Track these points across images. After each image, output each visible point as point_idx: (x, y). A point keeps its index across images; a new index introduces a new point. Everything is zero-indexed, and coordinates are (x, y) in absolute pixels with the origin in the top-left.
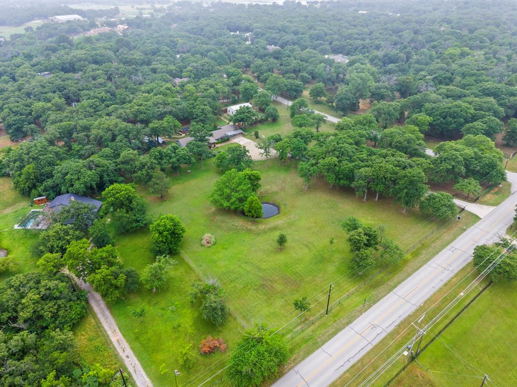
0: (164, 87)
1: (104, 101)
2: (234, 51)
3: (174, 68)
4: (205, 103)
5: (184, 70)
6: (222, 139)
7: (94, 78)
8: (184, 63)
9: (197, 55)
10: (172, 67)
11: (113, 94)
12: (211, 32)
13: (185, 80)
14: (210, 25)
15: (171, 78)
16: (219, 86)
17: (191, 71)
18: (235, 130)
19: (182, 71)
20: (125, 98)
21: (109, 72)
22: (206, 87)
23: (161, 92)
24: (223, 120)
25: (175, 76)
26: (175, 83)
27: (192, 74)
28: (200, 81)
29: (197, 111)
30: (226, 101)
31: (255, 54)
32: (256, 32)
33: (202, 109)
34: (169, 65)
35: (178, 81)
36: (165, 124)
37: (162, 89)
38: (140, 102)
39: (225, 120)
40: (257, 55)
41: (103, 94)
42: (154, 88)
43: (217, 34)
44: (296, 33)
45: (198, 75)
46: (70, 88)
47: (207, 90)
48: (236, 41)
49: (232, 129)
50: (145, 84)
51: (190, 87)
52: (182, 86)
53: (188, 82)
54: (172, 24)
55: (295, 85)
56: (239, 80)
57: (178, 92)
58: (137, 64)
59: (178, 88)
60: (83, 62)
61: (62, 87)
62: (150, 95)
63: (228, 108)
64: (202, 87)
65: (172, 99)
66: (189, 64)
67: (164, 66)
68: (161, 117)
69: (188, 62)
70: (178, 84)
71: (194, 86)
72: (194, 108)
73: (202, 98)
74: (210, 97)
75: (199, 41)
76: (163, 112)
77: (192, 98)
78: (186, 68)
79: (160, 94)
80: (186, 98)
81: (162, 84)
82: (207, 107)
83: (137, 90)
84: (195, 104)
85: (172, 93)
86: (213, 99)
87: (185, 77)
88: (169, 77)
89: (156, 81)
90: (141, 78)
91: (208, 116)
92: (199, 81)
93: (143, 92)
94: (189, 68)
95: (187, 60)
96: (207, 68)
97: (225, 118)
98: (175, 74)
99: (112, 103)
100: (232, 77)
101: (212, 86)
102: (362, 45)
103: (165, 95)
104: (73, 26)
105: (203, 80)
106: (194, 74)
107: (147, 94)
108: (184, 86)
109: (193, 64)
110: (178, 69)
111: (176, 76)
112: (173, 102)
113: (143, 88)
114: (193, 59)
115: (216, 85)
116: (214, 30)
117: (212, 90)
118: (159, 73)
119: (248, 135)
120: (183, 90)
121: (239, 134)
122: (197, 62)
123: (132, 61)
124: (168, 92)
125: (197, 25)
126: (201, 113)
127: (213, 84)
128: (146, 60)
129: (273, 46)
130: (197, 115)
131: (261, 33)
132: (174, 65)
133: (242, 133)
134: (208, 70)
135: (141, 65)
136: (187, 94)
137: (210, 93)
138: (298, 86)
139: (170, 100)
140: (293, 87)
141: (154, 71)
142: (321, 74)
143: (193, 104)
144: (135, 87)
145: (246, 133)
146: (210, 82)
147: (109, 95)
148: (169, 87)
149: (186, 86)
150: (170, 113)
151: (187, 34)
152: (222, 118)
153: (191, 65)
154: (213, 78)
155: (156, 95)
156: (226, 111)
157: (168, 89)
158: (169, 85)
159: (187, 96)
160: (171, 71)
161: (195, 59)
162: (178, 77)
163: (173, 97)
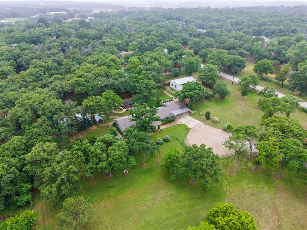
0: (109, 59)
1: (50, 69)
2: (171, 32)
3: (121, 43)
4: (150, 76)
5: (130, 44)
6: (167, 119)
7: (49, 49)
8: (130, 38)
9: (142, 33)
10: (119, 41)
11: (60, 64)
12: (152, 20)
13: (130, 53)
14: (151, 16)
15: (117, 50)
16: (163, 59)
17: (136, 45)
18: (181, 108)
19: (128, 45)
20: (70, 68)
21: (63, 44)
22: (151, 59)
23: (105, 63)
24: (166, 94)
25: (121, 49)
26: (121, 55)
27: (136, 48)
28: (145, 54)
29: (140, 86)
30: (168, 73)
31: (189, 34)
32: (186, 20)
33: (146, 83)
34: (117, 40)
35: (123, 53)
36: (103, 101)
37: (106, 60)
38: (81, 74)
39: (168, 94)
40: (192, 35)
41: (50, 63)
42: (99, 59)
43: (156, 21)
44: (218, 21)
45: (142, 49)
46: (24, 57)
47: (151, 62)
48: (172, 25)
49: (178, 106)
50: (92, 55)
51: (134, 59)
52: (127, 58)
53: (133, 55)
54: (124, 17)
55: (238, 61)
56: (181, 55)
57: (122, 64)
58: (90, 38)
59: (123, 60)
60: (47, 36)
61: (18, 56)
62: (94, 66)
63: (172, 82)
64: (147, 59)
65: (115, 71)
66: (134, 39)
67: (112, 40)
68: (99, 92)
69: (134, 38)
70: (123, 56)
71: (138, 59)
72: (137, 81)
73: (147, 71)
74: (154, 71)
75: (143, 25)
76: (103, 85)
77: (136, 71)
78: (131, 42)
79: (104, 65)
80: (129, 70)
81: (108, 56)
82: (152, 81)
83: (83, 60)
84: (139, 77)
85: (116, 64)
86: (157, 73)
87: (130, 51)
88: (115, 49)
89: (103, 53)
90: (90, 50)
91: (153, 92)
92: (143, 54)
93: (89, 63)
94: (134, 42)
95: (133, 36)
96: (150, 43)
97: (168, 92)
98: (122, 48)
99: (57, 72)
100: (175, 51)
101: (156, 59)
102: (279, 29)
103: (109, 66)
104: (57, 16)
105: (148, 53)
106: (138, 47)
107: (91, 65)
108: (128, 58)
109: (138, 39)
110: (124, 43)
111: (123, 49)
112: (116, 74)
113: (89, 59)
114: (138, 36)
115: (160, 58)
116: (154, 19)
117: (156, 63)
118: (107, 46)
119: (195, 114)
120: (127, 62)
121: (186, 113)
122: (141, 38)
123: (86, 36)
124: (112, 63)
125: (142, 16)
126: (145, 88)
127: (157, 57)
128: (98, 35)
129: (201, 29)
130: (140, 90)
131: (190, 21)
132: (122, 40)
133: (189, 112)
134: (151, 45)
135: (93, 40)
136: (131, 66)
137: (155, 66)
138: (241, 62)
139: (113, 71)
140: (237, 63)
141: (103, 44)
142: (258, 51)
143: (136, 77)
144: (82, 57)
145: (194, 112)
146: (154, 54)
147: (55, 64)
148: (114, 58)
149: (130, 58)
150: (111, 87)
151: (134, 21)
152: (165, 92)
153: (136, 40)
154: (157, 51)
155: (100, 66)
156: (169, 84)
157: (113, 60)
158: (114, 57)
159: (131, 68)
160: (119, 45)
161: (140, 35)
162: (124, 50)
163: (117, 69)
